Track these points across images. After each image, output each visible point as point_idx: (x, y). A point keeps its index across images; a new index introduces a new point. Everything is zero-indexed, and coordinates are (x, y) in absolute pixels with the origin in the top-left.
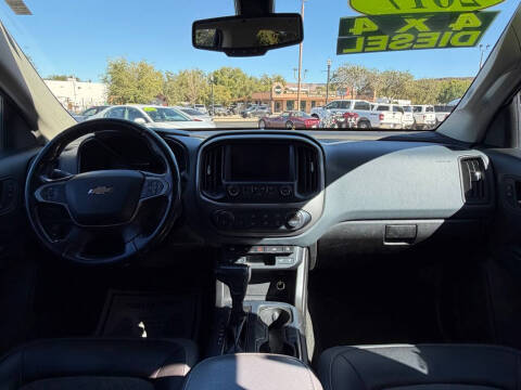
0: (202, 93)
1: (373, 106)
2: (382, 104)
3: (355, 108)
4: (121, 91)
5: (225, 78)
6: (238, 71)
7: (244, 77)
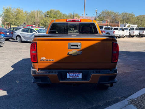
0: (42, 21)
1: (112, 28)
2: (115, 27)
3: (105, 29)
4: (9, 20)
5: (52, 14)
6: (58, 11)
7: (61, 14)
